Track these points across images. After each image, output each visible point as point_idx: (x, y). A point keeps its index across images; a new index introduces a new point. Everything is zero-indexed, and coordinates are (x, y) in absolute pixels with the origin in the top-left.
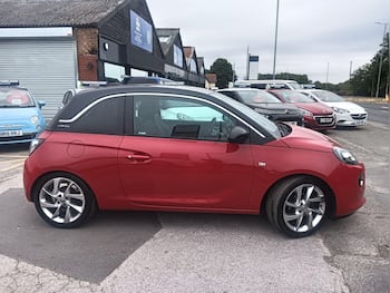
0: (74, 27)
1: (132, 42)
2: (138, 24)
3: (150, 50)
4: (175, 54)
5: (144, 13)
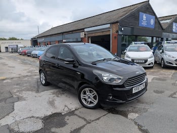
0: (111, 24)
1: (140, 25)
3: (154, 28)
4: (174, 27)
5: (149, 12)
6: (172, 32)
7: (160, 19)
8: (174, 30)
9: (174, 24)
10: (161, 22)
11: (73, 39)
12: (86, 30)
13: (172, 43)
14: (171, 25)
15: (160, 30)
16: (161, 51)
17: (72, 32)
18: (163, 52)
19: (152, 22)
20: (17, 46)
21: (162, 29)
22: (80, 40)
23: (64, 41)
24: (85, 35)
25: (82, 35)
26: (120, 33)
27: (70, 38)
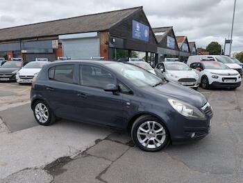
0: (98, 32)
1: (133, 37)
2: (138, 27)
3: (148, 40)
4: (168, 41)
5: (143, 21)
6: (166, 47)
7: (154, 31)
8: (168, 45)
9: (168, 38)
10: (156, 34)
11: (40, 49)
13: (173, 61)
14: (165, 39)
15: (155, 44)
16: (162, 70)
17: (37, 38)
18: (164, 71)
19: (146, 33)
21: (157, 42)
23: (23, 51)
24: (60, 44)
25: (55, 44)
26: (111, 45)
27: (33, 48)
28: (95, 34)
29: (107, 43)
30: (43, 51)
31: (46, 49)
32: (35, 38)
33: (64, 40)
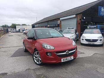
0: (76, 14)
12: (61, 19)
17: (53, 20)
20: (24, 29)
22: (57, 25)
23: (48, 26)
24: (60, 22)
25: (59, 22)
26: (82, 20)
27: (52, 24)
28: (75, 16)
29: (80, 20)
30: (54, 25)
31: (55, 25)
32: (52, 20)
33: (62, 20)
